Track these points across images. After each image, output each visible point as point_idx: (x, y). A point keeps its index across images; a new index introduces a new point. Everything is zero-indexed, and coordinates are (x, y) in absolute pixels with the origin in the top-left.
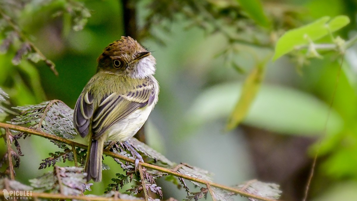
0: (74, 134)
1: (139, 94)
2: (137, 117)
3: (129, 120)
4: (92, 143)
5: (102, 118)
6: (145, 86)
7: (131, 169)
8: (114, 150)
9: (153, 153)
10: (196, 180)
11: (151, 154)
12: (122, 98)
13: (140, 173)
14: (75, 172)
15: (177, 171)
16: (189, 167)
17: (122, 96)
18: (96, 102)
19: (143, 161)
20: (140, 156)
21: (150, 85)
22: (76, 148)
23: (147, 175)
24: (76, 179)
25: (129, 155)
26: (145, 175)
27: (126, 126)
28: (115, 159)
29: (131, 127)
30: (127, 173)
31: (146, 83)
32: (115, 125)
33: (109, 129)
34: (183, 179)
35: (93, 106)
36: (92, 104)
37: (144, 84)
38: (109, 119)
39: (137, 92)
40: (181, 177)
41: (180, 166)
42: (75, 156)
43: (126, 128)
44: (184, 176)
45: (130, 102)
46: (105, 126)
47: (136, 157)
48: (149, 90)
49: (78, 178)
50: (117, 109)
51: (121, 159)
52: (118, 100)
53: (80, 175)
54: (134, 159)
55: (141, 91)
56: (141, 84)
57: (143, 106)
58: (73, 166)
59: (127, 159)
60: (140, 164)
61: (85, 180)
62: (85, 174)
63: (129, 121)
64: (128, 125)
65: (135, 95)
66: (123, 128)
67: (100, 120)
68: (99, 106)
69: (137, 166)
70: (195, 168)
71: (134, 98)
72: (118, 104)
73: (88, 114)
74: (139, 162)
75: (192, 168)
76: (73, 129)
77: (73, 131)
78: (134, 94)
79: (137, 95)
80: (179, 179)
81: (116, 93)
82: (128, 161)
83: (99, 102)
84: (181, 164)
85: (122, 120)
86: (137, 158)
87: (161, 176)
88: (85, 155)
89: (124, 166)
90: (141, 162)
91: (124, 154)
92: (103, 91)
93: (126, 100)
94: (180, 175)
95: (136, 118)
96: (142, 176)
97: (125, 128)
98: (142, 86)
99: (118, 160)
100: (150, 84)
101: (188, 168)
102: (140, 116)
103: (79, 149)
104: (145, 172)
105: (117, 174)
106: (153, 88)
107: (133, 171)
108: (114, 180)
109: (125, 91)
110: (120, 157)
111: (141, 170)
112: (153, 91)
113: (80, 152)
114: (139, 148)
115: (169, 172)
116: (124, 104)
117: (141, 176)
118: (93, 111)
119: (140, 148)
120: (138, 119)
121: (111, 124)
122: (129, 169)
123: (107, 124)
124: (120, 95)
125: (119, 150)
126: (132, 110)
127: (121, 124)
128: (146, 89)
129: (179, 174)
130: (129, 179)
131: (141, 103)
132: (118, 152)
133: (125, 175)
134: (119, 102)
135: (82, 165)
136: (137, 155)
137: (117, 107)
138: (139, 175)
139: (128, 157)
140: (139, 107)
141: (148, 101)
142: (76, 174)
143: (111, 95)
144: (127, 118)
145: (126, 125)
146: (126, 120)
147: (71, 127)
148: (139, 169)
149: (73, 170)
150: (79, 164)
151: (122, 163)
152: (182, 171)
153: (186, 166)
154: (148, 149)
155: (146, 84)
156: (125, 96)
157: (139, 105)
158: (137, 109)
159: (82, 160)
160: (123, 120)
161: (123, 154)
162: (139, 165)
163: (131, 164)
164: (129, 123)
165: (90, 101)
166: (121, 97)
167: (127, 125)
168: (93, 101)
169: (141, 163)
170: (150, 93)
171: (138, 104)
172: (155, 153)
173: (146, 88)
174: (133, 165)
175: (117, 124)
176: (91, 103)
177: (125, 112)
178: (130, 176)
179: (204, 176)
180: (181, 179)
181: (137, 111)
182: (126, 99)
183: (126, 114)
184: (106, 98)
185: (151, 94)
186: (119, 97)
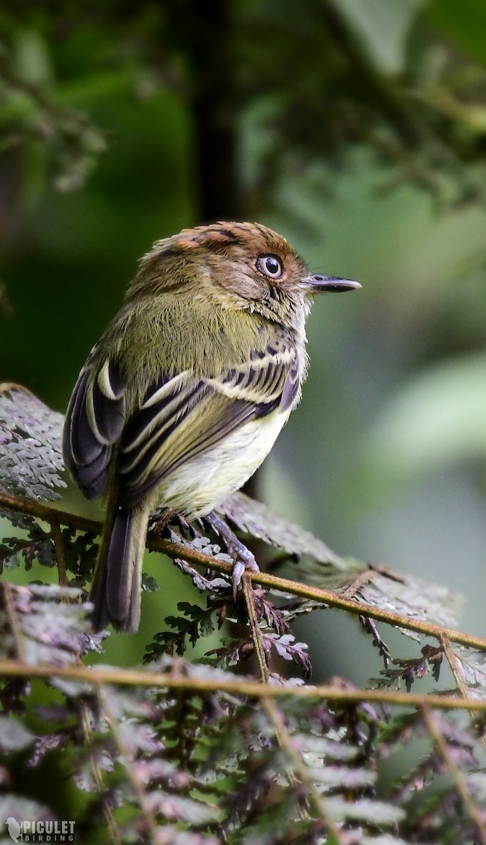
0: (58, 485)
1: (256, 378)
2: (246, 443)
3: (224, 453)
4: (114, 517)
5: (148, 445)
6: (273, 355)
7: (220, 588)
8: (174, 535)
9: (288, 536)
10: (410, 623)
11: (284, 539)
12: (210, 388)
13: (248, 601)
14: (57, 600)
15: (357, 596)
16: (394, 579)
17: (210, 382)
18: (134, 395)
19: (256, 567)
20: (247, 554)
21: (287, 351)
22: (63, 527)
23: (267, 610)
24: (61, 620)
25: (217, 548)
26: (262, 609)
27: (214, 470)
28: (177, 560)
29: (228, 471)
30: (209, 602)
31: (277, 344)
32: (184, 467)
33: (167, 479)
34: (371, 620)
35: (125, 409)
36: (122, 399)
37: (271, 346)
38: (169, 448)
39: (252, 372)
40: (367, 614)
41: (368, 575)
42: (60, 550)
43: (215, 476)
44: (374, 612)
45: (230, 399)
46: (157, 468)
47: (236, 556)
48: (283, 366)
49: (67, 616)
50: (195, 421)
51: (193, 561)
52: (196, 395)
53: (75, 607)
54: (231, 561)
55: (262, 370)
56: (264, 349)
57: (264, 411)
58: (54, 583)
59: (211, 563)
60: (248, 578)
61: (88, 624)
62: (89, 606)
63: (225, 456)
64: (220, 469)
65: (245, 380)
66: (205, 475)
67: (143, 451)
68: (142, 407)
69: (239, 582)
70: (409, 578)
71: (242, 388)
72: (197, 405)
73: (109, 432)
74: (246, 569)
75: (401, 581)
76: (57, 473)
77: (55, 477)
78: (242, 376)
79: (251, 379)
80: (361, 619)
81: (192, 373)
82: (213, 567)
83: (142, 394)
84: (371, 568)
85: (205, 453)
86: (240, 559)
87: (307, 610)
88: (88, 547)
89: (200, 581)
90: (251, 571)
91: (203, 547)
92: (154, 361)
93: (219, 395)
94: (365, 609)
95: (243, 447)
96: (254, 612)
97: (210, 476)
98: (267, 352)
99: (185, 563)
100: (287, 346)
101: (389, 581)
102: (257, 439)
103: (71, 532)
104: (261, 600)
105: (182, 606)
106: (295, 358)
107: (227, 598)
108: (171, 621)
109: (218, 369)
110: (191, 555)
111: (250, 594)
112: (293, 368)
113: (74, 539)
114: (247, 525)
115: (332, 599)
116: (213, 406)
117: (250, 612)
118: (124, 422)
119: (253, 524)
120: (250, 449)
121: (176, 465)
122: (217, 591)
123: (164, 463)
124: (203, 378)
125: (187, 532)
126: (234, 425)
127: (200, 466)
128: (275, 363)
129: (359, 607)
130: (214, 619)
131: (262, 404)
132: (184, 541)
133: (204, 607)
134: (198, 401)
135: (78, 579)
136: (241, 551)
137: (193, 414)
138: (246, 609)
139: (214, 554)
140: (254, 415)
141: (279, 399)
142: (63, 606)
143: (177, 378)
144: (221, 447)
145: (215, 467)
146: (216, 453)
147: (50, 465)
148: (245, 591)
149: (54, 595)
150: (71, 576)
151: (195, 571)
152: (371, 595)
153: (385, 575)
154: (275, 524)
155: (276, 348)
156: (216, 383)
157: (254, 409)
158: (249, 421)
159: (78, 562)
160: (209, 455)
161: (201, 547)
162: (244, 579)
163: (223, 574)
164: (223, 463)
165: (116, 392)
166: (205, 387)
167: (217, 467)
168: (122, 394)
169: (250, 574)
170: (288, 374)
171: (252, 406)
172: (295, 536)
173: (274, 359)
174: (227, 577)
175: (190, 464)
176: (119, 397)
177: (216, 429)
178: (217, 610)
179: (435, 607)
180: (368, 622)
181: (249, 427)
182: (219, 391)
183: (218, 434)
184: (161, 385)
185: (290, 379)
186: (201, 384)
